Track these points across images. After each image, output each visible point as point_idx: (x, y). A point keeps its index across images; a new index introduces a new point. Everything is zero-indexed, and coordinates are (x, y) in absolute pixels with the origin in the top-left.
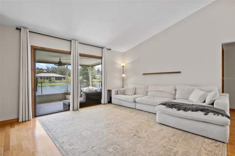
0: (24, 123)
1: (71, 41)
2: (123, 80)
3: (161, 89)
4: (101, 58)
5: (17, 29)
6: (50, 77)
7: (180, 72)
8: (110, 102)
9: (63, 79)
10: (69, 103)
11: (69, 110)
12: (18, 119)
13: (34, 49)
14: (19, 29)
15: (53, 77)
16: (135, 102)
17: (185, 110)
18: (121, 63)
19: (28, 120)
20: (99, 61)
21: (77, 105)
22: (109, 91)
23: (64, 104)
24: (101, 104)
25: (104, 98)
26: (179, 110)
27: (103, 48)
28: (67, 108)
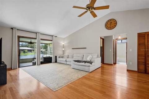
0: (14, 70)
1: (36, 33)
2: (63, 51)
3: (78, 55)
4: (52, 41)
5: (11, 28)
6: (24, 50)
7: (86, 48)
8: (56, 62)
9: (33, 51)
10: (36, 62)
11: (35, 65)
12: (11, 68)
13: (19, 37)
14: (12, 29)
15: (26, 50)
16: (66, 61)
17: (80, 62)
18: (62, 43)
19: (16, 69)
20: (51, 42)
21: (39, 63)
22: (56, 57)
23: (33, 63)
24: (51, 63)
25: (53, 60)
26: (78, 62)
27: (53, 36)
28: (34, 64)
